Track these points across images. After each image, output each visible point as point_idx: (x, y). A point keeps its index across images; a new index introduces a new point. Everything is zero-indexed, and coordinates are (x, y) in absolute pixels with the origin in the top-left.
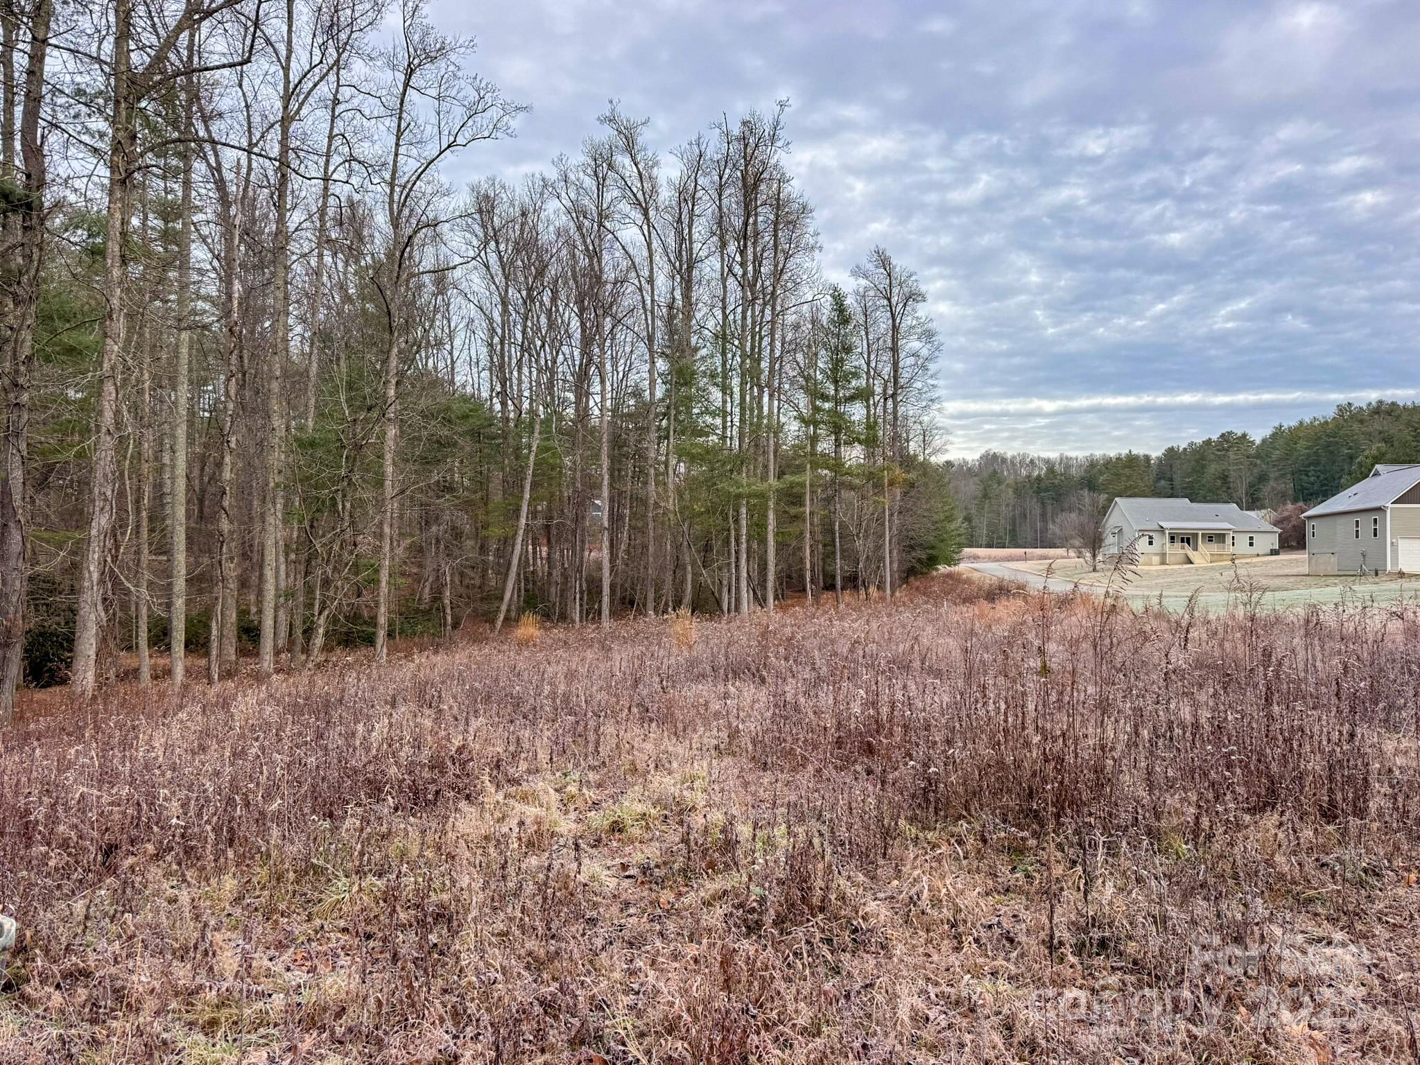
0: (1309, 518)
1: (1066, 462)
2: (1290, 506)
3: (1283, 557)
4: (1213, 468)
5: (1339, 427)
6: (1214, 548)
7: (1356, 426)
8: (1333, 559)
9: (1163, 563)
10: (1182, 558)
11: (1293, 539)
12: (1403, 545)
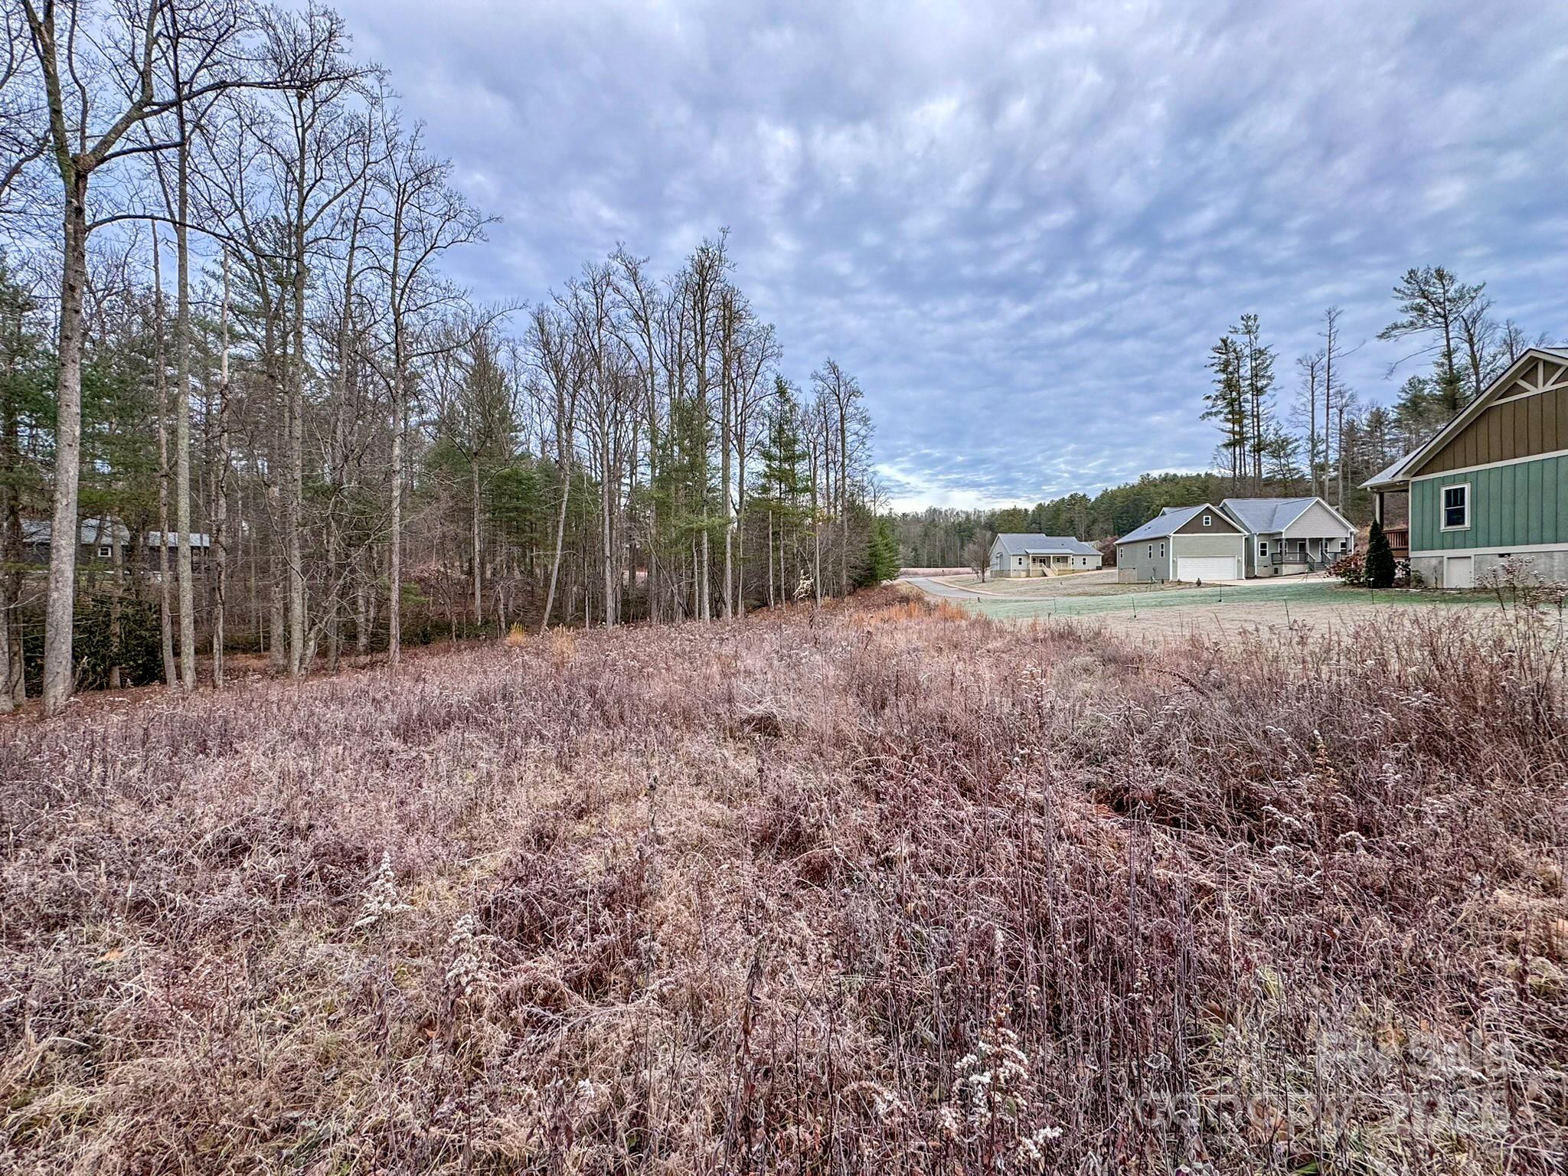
0: (1119, 545)
1: (978, 513)
2: (1109, 538)
3: (1104, 571)
4: (1064, 516)
5: (1141, 489)
6: (1061, 566)
7: (1152, 489)
8: (1135, 572)
9: (1028, 576)
10: (1040, 573)
11: (1110, 560)
12: (1180, 562)
